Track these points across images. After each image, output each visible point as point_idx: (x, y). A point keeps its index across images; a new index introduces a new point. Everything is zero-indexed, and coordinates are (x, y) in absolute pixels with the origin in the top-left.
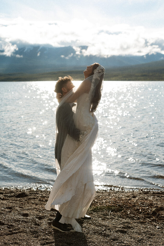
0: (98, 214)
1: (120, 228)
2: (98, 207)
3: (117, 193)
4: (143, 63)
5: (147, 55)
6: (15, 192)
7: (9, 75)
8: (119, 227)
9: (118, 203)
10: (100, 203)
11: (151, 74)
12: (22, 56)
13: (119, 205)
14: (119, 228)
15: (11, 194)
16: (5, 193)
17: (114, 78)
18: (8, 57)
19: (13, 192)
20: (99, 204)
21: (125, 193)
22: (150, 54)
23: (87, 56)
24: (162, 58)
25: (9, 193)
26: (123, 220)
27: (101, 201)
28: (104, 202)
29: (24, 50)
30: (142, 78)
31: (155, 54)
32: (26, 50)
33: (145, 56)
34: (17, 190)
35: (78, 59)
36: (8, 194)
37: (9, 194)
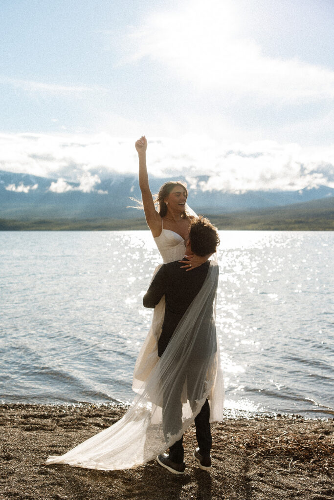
0: (271, 463)
1: (318, 493)
2: (269, 450)
3: (291, 423)
4: (298, 201)
5: (304, 190)
6: (120, 413)
7: (87, 220)
8: (316, 491)
9: (303, 443)
10: (271, 442)
11: (310, 220)
12: (106, 192)
13: (306, 449)
14: (316, 493)
15: (113, 417)
16: (104, 416)
17: (251, 227)
18: (87, 194)
19: (117, 414)
20: (269, 444)
21: (307, 424)
22: (309, 188)
23: (207, 192)
24: (330, 195)
25: (111, 415)
26: (319, 478)
27: (271, 439)
28: (278, 441)
29: (111, 182)
30: (296, 226)
31: (317, 187)
32: (113, 183)
33: (300, 192)
34: (123, 411)
35: (193, 197)
36: (108, 417)
37: (110, 417)
